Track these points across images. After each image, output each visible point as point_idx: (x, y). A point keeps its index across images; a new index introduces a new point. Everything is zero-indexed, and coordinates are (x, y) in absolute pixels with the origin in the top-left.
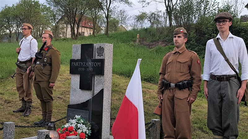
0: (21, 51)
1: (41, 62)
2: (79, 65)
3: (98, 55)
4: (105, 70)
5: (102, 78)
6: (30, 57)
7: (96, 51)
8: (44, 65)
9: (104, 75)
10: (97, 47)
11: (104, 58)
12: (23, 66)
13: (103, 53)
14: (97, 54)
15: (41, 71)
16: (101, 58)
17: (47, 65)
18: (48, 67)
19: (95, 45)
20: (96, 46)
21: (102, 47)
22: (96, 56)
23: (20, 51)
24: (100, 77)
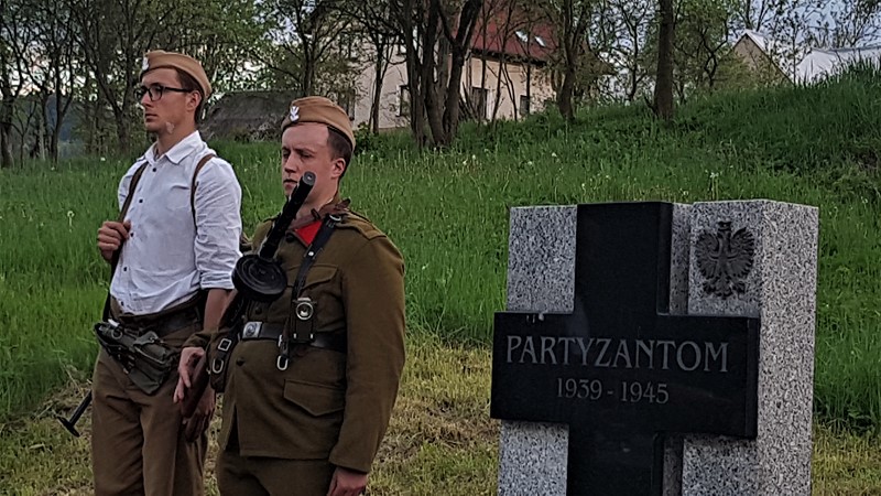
0: (130, 242)
1: (271, 327)
2: (560, 357)
3: (708, 290)
4: (761, 397)
5: (739, 457)
6: (188, 289)
7: (693, 258)
8: (291, 344)
9: (754, 436)
10: (697, 229)
11: (751, 313)
12: (142, 347)
13: (746, 273)
14: (696, 281)
15: (272, 390)
16: (735, 307)
17: (316, 344)
18: (320, 358)
19: (681, 209)
20: (692, 216)
21: (736, 229)
22: (695, 290)
23: (123, 240)
24: (726, 453)
